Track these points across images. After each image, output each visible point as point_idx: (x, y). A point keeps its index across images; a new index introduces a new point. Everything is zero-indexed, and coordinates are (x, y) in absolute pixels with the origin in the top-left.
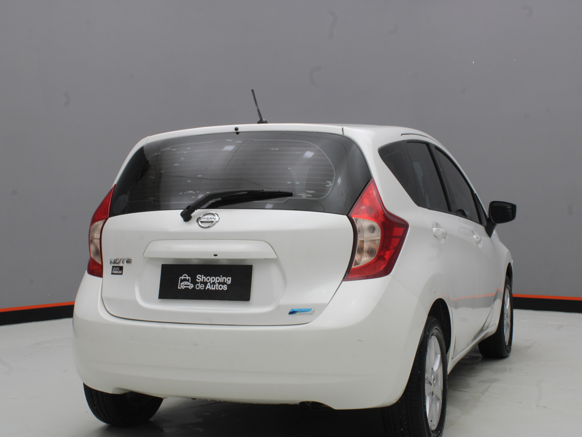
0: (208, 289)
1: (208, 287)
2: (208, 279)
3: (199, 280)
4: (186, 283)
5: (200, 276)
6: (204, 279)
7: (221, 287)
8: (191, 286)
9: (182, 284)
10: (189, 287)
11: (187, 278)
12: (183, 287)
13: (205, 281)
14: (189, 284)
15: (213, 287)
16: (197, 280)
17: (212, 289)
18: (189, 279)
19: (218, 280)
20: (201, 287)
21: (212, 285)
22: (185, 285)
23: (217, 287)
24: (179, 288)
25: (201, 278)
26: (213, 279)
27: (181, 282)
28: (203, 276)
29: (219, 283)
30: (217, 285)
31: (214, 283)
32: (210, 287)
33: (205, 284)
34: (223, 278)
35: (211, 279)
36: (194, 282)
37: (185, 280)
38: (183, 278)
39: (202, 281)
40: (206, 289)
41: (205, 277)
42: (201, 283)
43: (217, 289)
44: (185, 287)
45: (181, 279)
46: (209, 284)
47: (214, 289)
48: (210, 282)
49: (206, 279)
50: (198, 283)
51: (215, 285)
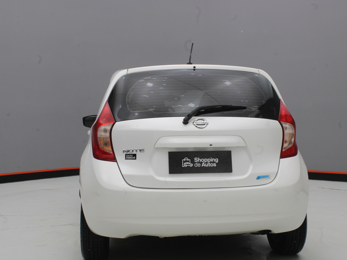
0: (203, 166)
1: (203, 165)
2: (203, 160)
3: (196, 161)
4: (187, 163)
5: (197, 159)
6: (199, 160)
7: (212, 165)
8: (191, 165)
9: (184, 164)
10: (190, 165)
11: (188, 160)
12: (186, 166)
13: (200, 161)
14: (190, 164)
15: (207, 165)
16: (195, 161)
17: (206, 166)
18: (189, 161)
19: (209, 160)
20: (198, 165)
21: (206, 164)
22: (187, 165)
23: (209, 165)
24: (183, 166)
25: (198, 159)
26: (206, 160)
27: (184, 163)
28: (198, 158)
29: (210, 162)
30: (209, 164)
31: (207, 163)
32: (204, 165)
33: (201, 163)
34: (213, 159)
35: (205, 160)
36: (193, 162)
37: (186, 161)
38: (184, 160)
39: (199, 161)
40: (202, 166)
41: (200, 159)
42: (198, 163)
43: (209, 166)
44: (187, 166)
45: (184, 161)
46: (203, 163)
47: (208, 166)
48: (204, 162)
49: (201, 160)
50: (196, 163)
51: (208, 164)
